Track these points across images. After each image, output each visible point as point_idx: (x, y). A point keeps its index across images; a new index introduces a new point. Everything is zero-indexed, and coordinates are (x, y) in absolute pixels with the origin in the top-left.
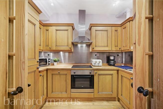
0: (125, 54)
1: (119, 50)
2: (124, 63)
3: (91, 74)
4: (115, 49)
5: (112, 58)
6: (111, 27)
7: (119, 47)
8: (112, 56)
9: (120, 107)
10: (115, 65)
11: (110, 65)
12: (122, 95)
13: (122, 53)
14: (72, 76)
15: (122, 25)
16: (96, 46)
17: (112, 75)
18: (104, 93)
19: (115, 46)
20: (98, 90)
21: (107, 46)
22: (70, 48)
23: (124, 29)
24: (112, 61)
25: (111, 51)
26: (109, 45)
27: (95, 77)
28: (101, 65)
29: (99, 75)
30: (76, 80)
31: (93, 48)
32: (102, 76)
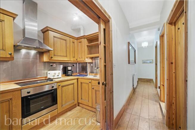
0: (79, 64)
1: (75, 60)
2: (78, 72)
3: (54, 88)
4: (73, 59)
5: (69, 68)
6: (69, 38)
7: (76, 58)
8: (69, 66)
9: (81, 109)
10: (73, 75)
11: (68, 75)
12: (82, 99)
13: (76, 63)
14: (23, 99)
15: (78, 39)
16: (54, 55)
17: (73, 84)
18: (68, 104)
19: (73, 57)
20: (62, 104)
21: (66, 56)
22: (11, 54)
23: (79, 42)
24: (70, 72)
25: (70, 62)
26: (68, 55)
27: (58, 90)
28: (61, 77)
29: (62, 87)
30: (31, 103)
31: (52, 58)
32: (65, 87)
